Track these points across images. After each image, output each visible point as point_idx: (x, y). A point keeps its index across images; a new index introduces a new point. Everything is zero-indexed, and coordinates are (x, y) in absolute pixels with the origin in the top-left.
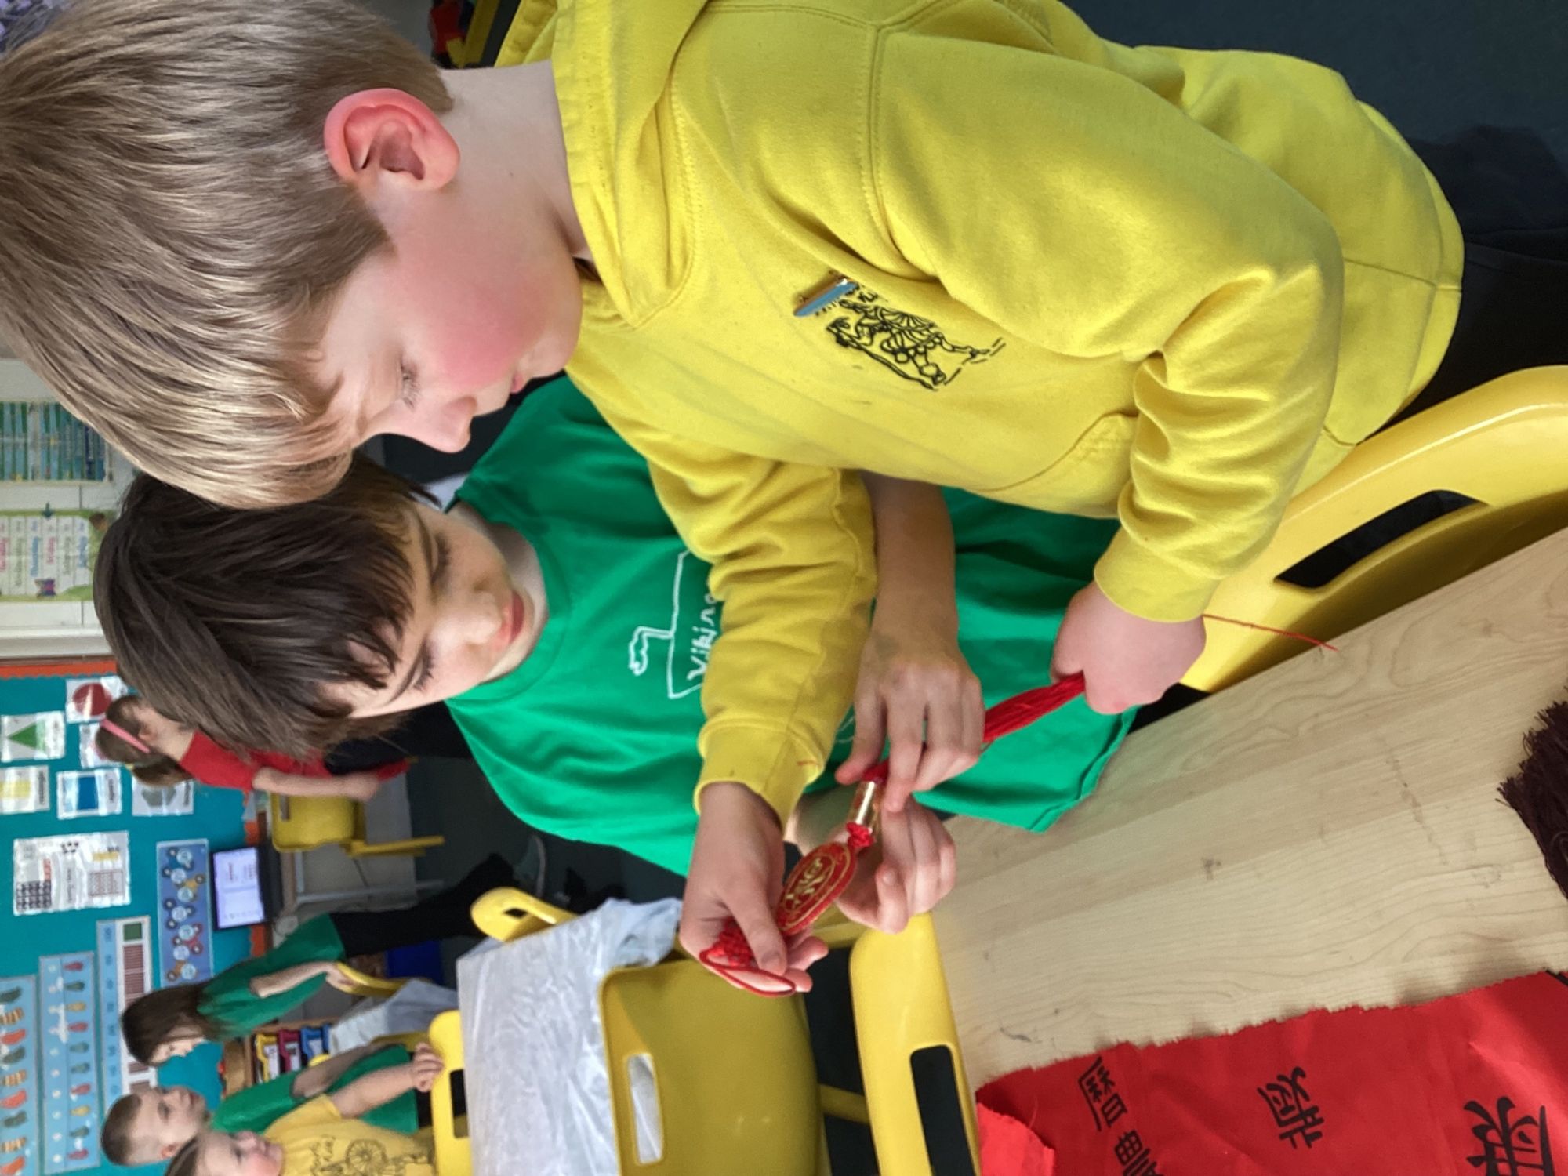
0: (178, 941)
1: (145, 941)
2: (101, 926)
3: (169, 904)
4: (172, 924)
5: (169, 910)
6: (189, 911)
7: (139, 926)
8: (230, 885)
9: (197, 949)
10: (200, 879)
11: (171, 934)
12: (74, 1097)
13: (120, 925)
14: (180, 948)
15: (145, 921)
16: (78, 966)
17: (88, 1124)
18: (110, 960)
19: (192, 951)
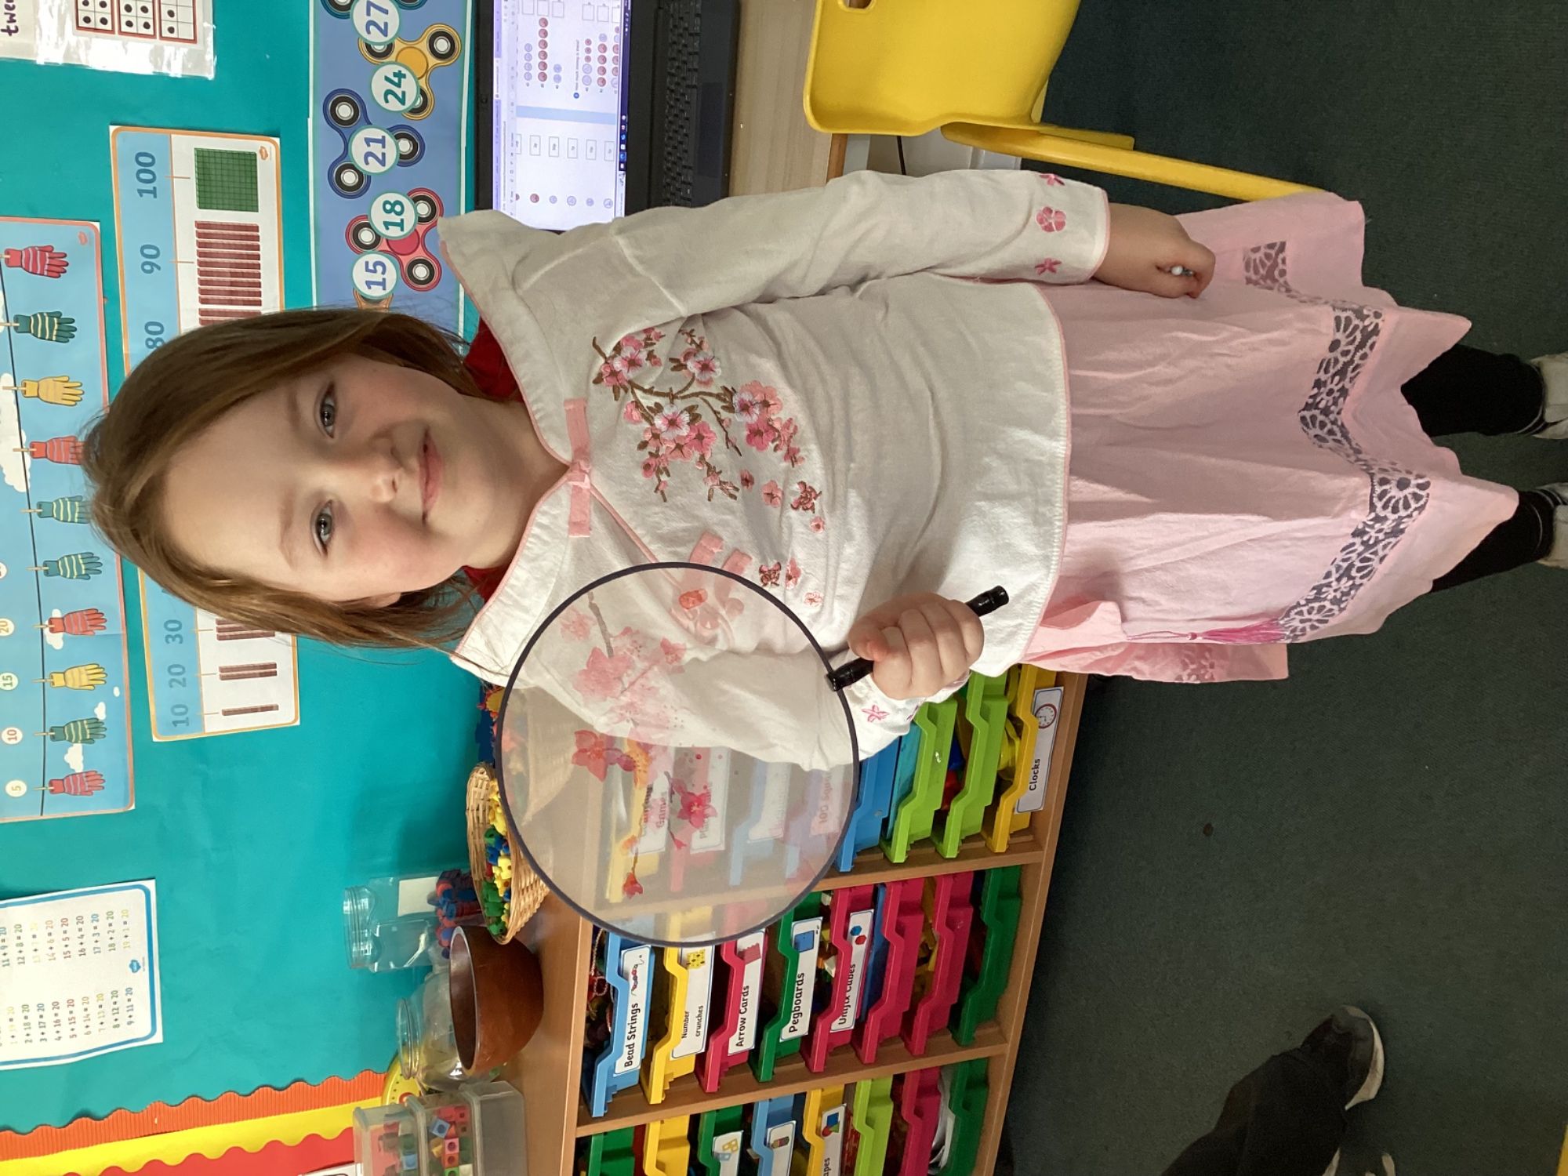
0: (366, 236)
1: (266, 218)
2: (122, 142)
3: (345, 111)
4: (349, 178)
5: (344, 129)
6: (405, 146)
7: (248, 161)
8: (535, 94)
9: (421, 272)
10: (442, 45)
11: (349, 209)
12: (55, 640)
13: (184, 148)
14: (372, 257)
15: (267, 152)
16: (52, 264)
17: (101, 712)
18: (153, 259)
19: (408, 275)
